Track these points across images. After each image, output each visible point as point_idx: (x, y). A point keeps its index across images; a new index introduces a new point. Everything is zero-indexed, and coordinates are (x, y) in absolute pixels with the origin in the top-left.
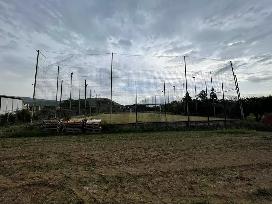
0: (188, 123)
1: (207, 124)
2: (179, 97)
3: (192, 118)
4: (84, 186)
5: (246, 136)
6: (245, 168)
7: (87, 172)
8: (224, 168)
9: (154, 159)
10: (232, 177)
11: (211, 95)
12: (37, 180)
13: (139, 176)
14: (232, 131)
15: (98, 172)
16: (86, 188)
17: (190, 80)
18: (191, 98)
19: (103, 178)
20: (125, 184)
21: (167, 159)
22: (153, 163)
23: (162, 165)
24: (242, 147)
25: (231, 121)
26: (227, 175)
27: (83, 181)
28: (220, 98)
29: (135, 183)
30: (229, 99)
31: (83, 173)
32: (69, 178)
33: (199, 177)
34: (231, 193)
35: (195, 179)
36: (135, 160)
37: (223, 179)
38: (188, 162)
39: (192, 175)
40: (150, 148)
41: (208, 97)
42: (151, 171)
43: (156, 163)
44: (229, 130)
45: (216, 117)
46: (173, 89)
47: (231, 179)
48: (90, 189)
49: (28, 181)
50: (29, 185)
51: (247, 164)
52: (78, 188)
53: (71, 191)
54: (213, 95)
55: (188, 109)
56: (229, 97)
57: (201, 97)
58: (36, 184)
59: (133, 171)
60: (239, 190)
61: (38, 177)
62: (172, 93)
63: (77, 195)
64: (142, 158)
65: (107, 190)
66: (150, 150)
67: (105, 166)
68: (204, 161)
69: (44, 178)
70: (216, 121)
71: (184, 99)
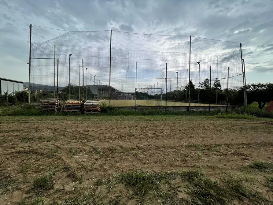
0: (188, 108)
1: (208, 110)
2: (182, 85)
3: (192, 105)
4: (74, 155)
5: (246, 121)
6: (243, 146)
7: (79, 144)
8: (220, 145)
9: (150, 136)
10: (227, 153)
11: (215, 84)
12: (27, 149)
13: (132, 149)
14: (233, 116)
15: (90, 145)
16: (76, 157)
18: (194, 86)
19: (95, 149)
20: (116, 154)
21: (163, 137)
22: (148, 139)
23: (157, 141)
24: (241, 129)
25: (232, 108)
26: (222, 151)
27: (74, 151)
28: (223, 87)
29: (127, 155)
30: (232, 89)
31: (75, 145)
32: (59, 148)
33: (193, 152)
34: (225, 165)
35: (189, 153)
36: (130, 136)
37: (218, 154)
38: (183, 139)
39: (186, 150)
40: (146, 128)
41: (212, 86)
42: (144, 145)
43: (151, 140)
44: (230, 115)
45: (218, 104)
46: (175, 78)
47: (226, 155)
48: (79, 158)
49: (19, 149)
50: (19, 152)
51: (245, 142)
52: (68, 157)
53: (60, 158)
54: (218, 84)
55: (189, 94)
56: (234, 87)
57: (204, 85)
58: (26, 152)
59: (126, 144)
60: (233, 164)
61: (29, 147)
63: (65, 162)
64: (138, 135)
65: (97, 160)
66: (147, 129)
67: (99, 140)
68: (201, 139)
69: (35, 147)
70: (217, 107)
71: (187, 87)
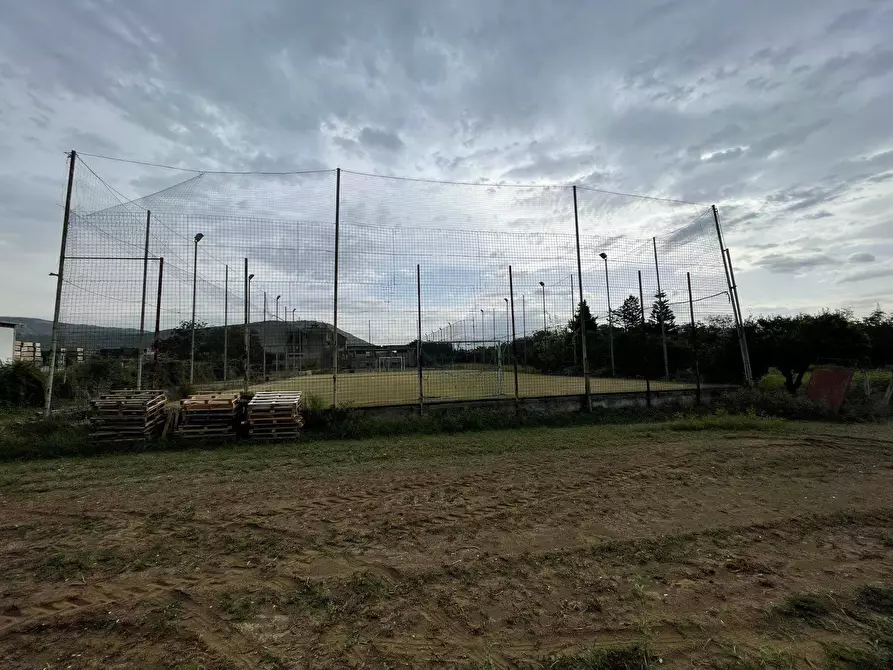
0: (583, 399)
1: (643, 402)
2: (559, 316)
3: (600, 385)
4: (240, 620)
5: (757, 438)
6: (752, 536)
7: (249, 572)
8: (690, 538)
9: (478, 518)
10: (716, 566)
11: (654, 312)
12: (67, 611)
13: (430, 578)
14: (718, 421)
15: (288, 571)
16: (248, 627)
17: (591, 264)
18: (594, 319)
19: (308, 590)
20: (381, 605)
21: (518, 518)
22: (475, 532)
23: (503, 538)
24: (746, 470)
25: (714, 393)
26: (701, 560)
27: (236, 605)
28: (681, 319)
29: (415, 602)
30: (707, 324)
31: (237, 578)
32: (185, 596)
33: (617, 570)
34: (713, 614)
35: (606, 577)
36: (415, 524)
37: (689, 571)
38: (583, 525)
39: (597, 565)
40: (464, 484)
41: (647, 316)
42: (466, 560)
43: (483, 534)
44: (709, 419)
45: (671, 379)
46: (538, 292)
47: (712, 572)
48: (260, 631)
49: (34, 615)
50: (39, 629)
51: (760, 521)
52: (219, 631)
53: (192, 639)
54: (663, 311)
55: (585, 356)
56: (710, 317)
57: (625, 317)
58: (62, 626)
59: (408, 560)
60: (738, 604)
61: (72, 599)
62: (534, 304)
63: (214, 652)
64: (440, 518)
65: (320, 631)
66: (466, 490)
67: (315, 549)
68: (634, 518)
69: (96, 600)
70: (669, 393)
71: (573, 325)
